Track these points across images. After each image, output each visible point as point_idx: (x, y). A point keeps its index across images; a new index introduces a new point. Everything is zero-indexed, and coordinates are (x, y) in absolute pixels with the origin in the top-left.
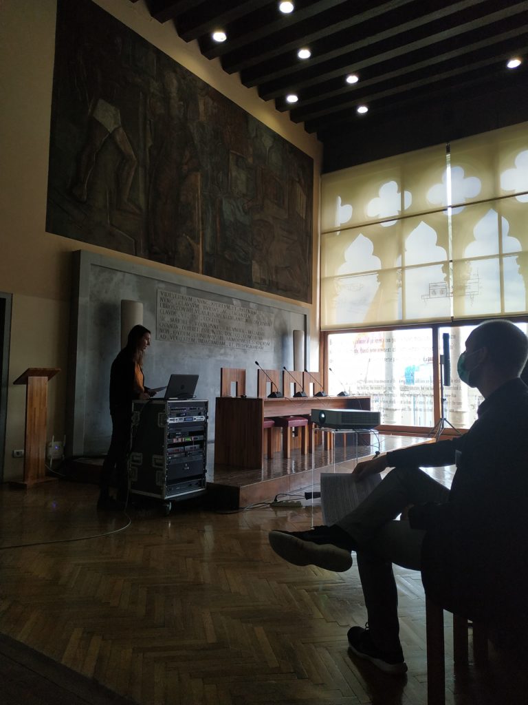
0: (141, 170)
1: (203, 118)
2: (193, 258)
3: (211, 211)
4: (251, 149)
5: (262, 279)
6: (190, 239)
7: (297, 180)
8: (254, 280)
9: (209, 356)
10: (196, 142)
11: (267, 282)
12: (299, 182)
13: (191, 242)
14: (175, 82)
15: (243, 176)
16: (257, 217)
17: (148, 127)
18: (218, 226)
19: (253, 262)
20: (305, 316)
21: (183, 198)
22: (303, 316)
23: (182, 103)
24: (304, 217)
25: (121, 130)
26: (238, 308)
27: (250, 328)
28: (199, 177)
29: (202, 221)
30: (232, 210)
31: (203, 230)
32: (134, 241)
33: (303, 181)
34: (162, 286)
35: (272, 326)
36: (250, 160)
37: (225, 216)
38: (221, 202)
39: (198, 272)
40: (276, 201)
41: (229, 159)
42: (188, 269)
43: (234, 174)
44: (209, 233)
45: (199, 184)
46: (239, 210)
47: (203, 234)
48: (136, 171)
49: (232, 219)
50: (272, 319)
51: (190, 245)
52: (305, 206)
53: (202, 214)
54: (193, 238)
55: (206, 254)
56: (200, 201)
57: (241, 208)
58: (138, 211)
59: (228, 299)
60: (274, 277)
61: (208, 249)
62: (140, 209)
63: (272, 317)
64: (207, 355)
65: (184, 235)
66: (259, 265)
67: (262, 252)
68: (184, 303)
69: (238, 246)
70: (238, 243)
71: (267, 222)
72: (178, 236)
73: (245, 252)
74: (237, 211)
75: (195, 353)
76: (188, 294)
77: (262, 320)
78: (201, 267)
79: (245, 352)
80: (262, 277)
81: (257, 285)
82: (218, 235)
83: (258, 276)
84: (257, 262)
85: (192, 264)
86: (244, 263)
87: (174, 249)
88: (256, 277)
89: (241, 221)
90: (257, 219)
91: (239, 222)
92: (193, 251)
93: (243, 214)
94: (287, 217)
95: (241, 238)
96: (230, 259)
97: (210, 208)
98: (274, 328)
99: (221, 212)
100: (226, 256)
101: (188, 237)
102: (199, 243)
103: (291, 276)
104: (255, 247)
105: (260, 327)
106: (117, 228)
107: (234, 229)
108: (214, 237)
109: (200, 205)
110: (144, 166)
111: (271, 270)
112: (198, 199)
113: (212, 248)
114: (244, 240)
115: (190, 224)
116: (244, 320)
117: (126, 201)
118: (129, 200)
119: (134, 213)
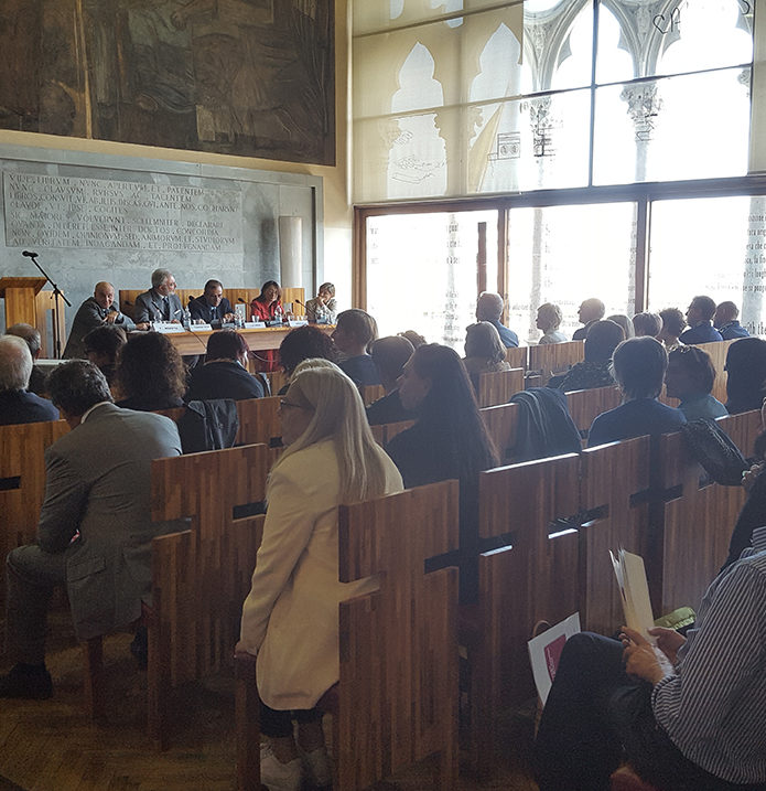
2: (73, 115)
3: (104, 35)
5: (218, 135)
6: (65, 87)
8: (201, 138)
9: (110, 266)
11: (231, 139)
13: (68, 90)
16: (204, 30)
18: (121, 57)
19: (199, 108)
20: (313, 188)
21: (47, 24)
22: (310, 190)
26: (164, 188)
27: (192, 217)
29: (88, 53)
30: (149, 26)
31: (90, 68)
34: (13, 166)
35: (240, 212)
37: (135, 39)
38: (126, 18)
39: (85, 137)
42: (65, 134)
44: (102, 71)
46: (165, 26)
47: (91, 75)
49: (150, 42)
50: (240, 200)
51: (66, 95)
53: (87, 42)
54: (71, 84)
55: (98, 106)
56: (82, 23)
57: (168, 21)
59: (145, 175)
60: (246, 128)
61: (102, 97)
63: (238, 196)
64: (104, 264)
65: (53, 81)
66: (213, 112)
67: (217, 88)
68: (55, 188)
69: (163, 84)
70: (165, 81)
71: (227, 36)
72: (42, 85)
73: (179, 93)
74: (161, 29)
75: (82, 262)
76: (61, 174)
77: (215, 204)
78: (89, 128)
79: (182, 255)
80: (219, 130)
81: (209, 146)
82: (122, 71)
83: (210, 129)
84: (207, 106)
85: (71, 124)
86: (180, 112)
87: (35, 106)
88: (206, 132)
89: (169, 42)
90: (204, 33)
91: (165, 43)
92: (72, 104)
93: (173, 30)
94: (272, 21)
95: (170, 71)
96: (150, 109)
97: (103, 30)
98: (244, 214)
99: (125, 32)
100: (141, 104)
101: (61, 84)
102: (84, 91)
103: (284, 124)
104: (203, 82)
105: (212, 214)
107: (155, 58)
108: (115, 77)
109: (82, 28)
111: (239, 117)
112: (78, 19)
113: (111, 94)
114: (177, 74)
115: (64, 62)
116: (178, 205)
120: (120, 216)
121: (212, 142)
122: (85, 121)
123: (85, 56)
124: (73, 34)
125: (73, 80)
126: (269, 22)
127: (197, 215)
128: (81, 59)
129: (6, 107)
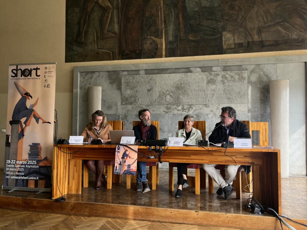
0: (115, 11)
2: (157, 49)
3: (173, 12)
5: (236, 44)
6: (154, 38)
8: (225, 47)
9: (167, 113)
11: (245, 45)
18: (181, 20)
19: (224, 33)
20: (306, 63)
21: (147, 14)
22: (303, 64)
26: (197, 74)
27: (213, 87)
29: (165, 22)
31: (165, 28)
32: (111, 53)
34: (126, 73)
35: (246, 81)
37: (189, 10)
39: (161, 57)
42: (153, 57)
44: (171, 28)
47: (166, 31)
49: (197, 9)
50: (246, 75)
51: (154, 41)
53: (164, 17)
54: (157, 36)
55: (168, 43)
56: (162, 10)
59: (187, 70)
60: (256, 37)
61: (171, 38)
63: (245, 73)
64: (164, 111)
65: (149, 37)
66: (232, 33)
67: (236, 21)
68: (143, 80)
69: (204, 26)
76: (146, 74)
77: (229, 79)
78: (164, 53)
80: (237, 42)
81: (229, 51)
82: (181, 26)
83: (231, 42)
84: (230, 31)
85: (155, 53)
86: (212, 37)
88: (228, 44)
89: (207, 6)
91: (205, 7)
92: (157, 45)
95: (208, 19)
96: (195, 39)
97: (172, 10)
99: (184, 8)
100: (191, 38)
101: (152, 37)
102: (162, 38)
103: (285, 30)
104: (227, 20)
105: (227, 84)
106: (101, 49)
107: (199, 15)
108: (177, 29)
109: (163, 12)
110: (118, 8)
111: (251, 32)
112: (161, 9)
113: (176, 37)
114: (212, 19)
115: (154, 28)
116: (205, 82)
117: (106, 32)
118: (108, 31)
119: (112, 37)
120: (173, 89)
121: (232, 49)
122: (162, 50)
123: (163, 23)
124: (159, 16)
125: (158, 35)
127: (217, 86)
128: (161, 24)
129: (129, 51)
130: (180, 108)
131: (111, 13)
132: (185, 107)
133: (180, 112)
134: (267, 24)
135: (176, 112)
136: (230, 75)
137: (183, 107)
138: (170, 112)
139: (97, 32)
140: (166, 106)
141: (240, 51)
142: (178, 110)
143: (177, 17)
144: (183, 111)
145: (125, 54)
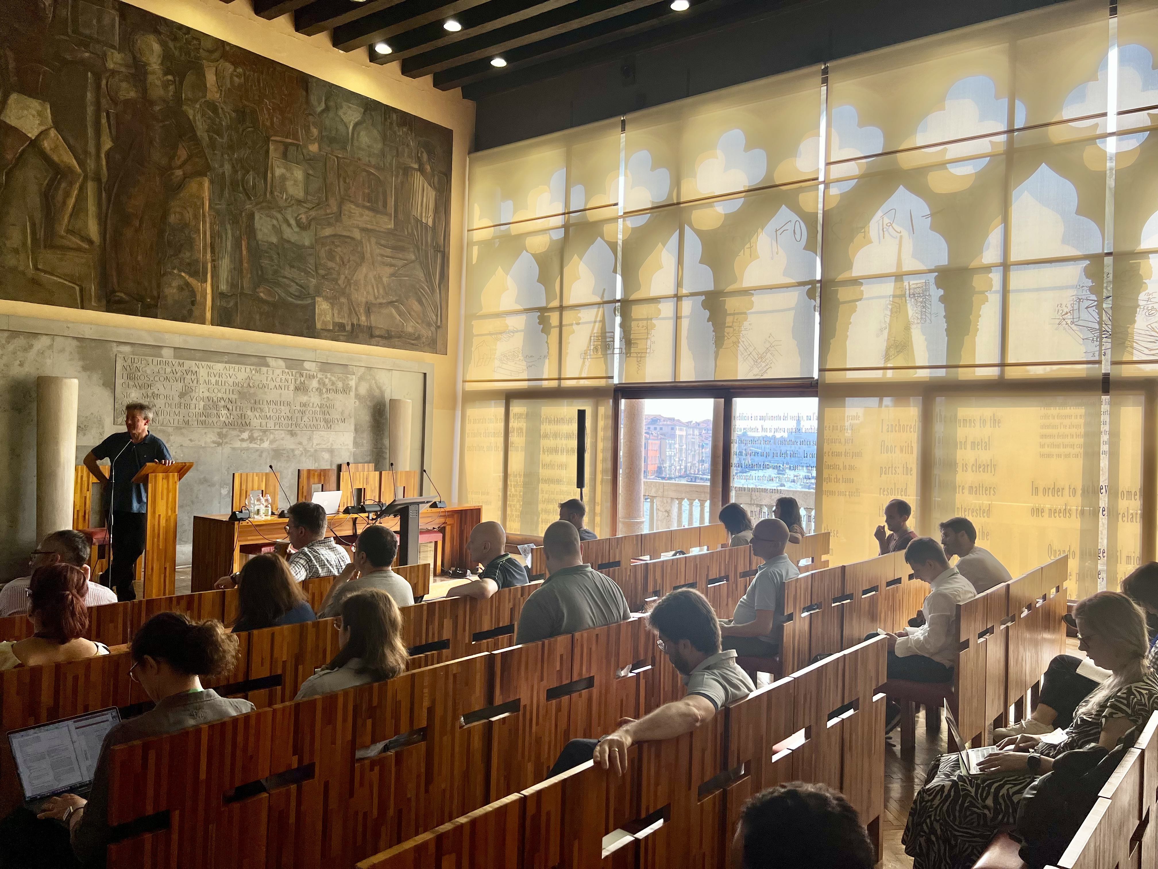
0: (91, 186)
1: (213, 94)
2: (193, 303)
3: (229, 232)
4: (315, 131)
5: (335, 324)
6: (187, 277)
7: (416, 166)
8: (319, 326)
9: (219, 444)
10: (199, 133)
11: (348, 328)
12: (421, 170)
13: (190, 280)
14: (156, 47)
15: (299, 174)
16: (328, 231)
17: (104, 121)
18: (244, 252)
19: (319, 299)
20: (425, 374)
21: (173, 219)
22: (422, 376)
23: (170, 77)
24: (430, 223)
25: (53, 132)
26: (278, 372)
27: (304, 399)
28: (206, 184)
29: (213, 247)
30: (274, 226)
31: (213, 260)
32: (77, 288)
33: (428, 168)
34: (127, 349)
35: (352, 394)
36: (314, 148)
37: (260, 236)
38: (251, 216)
39: (203, 323)
40: (368, 204)
41: (267, 152)
42: (184, 319)
43: (279, 172)
44: (225, 264)
45: (206, 194)
46: (289, 225)
47: (215, 268)
48: (82, 188)
49: (274, 240)
50: (353, 383)
51: (187, 284)
52: (432, 206)
53: (211, 237)
54: (194, 274)
55: (219, 295)
56: (208, 220)
57: (293, 222)
58: (85, 246)
59: (261, 361)
60: (363, 318)
61: (223, 287)
62: (91, 242)
63: (352, 380)
64: (214, 442)
65: (175, 271)
66: (331, 303)
67: (337, 283)
68: (168, 370)
69: (286, 277)
70: (286, 274)
71: (348, 237)
72: (164, 274)
73: (301, 286)
74: (284, 227)
75: (191, 440)
76: (175, 357)
77: (329, 386)
78: (208, 315)
79: (292, 434)
80: (337, 320)
81: (326, 334)
82: (245, 265)
83: (328, 319)
84: (326, 299)
85: (190, 312)
86: (299, 302)
87: (155, 293)
88: (323, 322)
89: (293, 241)
90: (327, 234)
91: (289, 242)
92: (193, 293)
93: (297, 229)
94: (391, 226)
95: (292, 267)
96: (270, 299)
97: (228, 227)
98: (357, 396)
99: (251, 231)
100: (262, 295)
101: (183, 274)
102: (206, 281)
103: (400, 316)
104: (323, 277)
105: (325, 396)
106: (46, 272)
107: (278, 254)
108: (237, 270)
109: (208, 225)
110: (97, 179)
111: (357, 309)
112: (204, 216)
113: (233, 285)
114: (299, 269)
115: (188, 254)
116: (292, 387)
117: (63, 233)
118: (68, 231)
119: (79, 249)
120: (233, 397)
121: (329, 330)
122: (205, 308)
123: (209, 250)
124: (199, 230)
125: (199, 274)
126: (390, 227)
127: (310, 397)
128: (205, 252)
129: (125, 294)
130: (245, 435)
131: (77, 185)
132: (256, 435)
133: (245, 445)
134: (379, 301)
135: (238, 444)
136: (330, 380)
137: (252, 434)
138: (226, 443)
139: (33, 225)
140: (219, 430)
141: (341, 338)
142: (243, 440)
143: (237, 245)
144: (251, 442)
145: (117, 298)
